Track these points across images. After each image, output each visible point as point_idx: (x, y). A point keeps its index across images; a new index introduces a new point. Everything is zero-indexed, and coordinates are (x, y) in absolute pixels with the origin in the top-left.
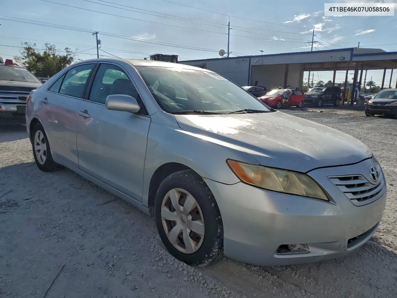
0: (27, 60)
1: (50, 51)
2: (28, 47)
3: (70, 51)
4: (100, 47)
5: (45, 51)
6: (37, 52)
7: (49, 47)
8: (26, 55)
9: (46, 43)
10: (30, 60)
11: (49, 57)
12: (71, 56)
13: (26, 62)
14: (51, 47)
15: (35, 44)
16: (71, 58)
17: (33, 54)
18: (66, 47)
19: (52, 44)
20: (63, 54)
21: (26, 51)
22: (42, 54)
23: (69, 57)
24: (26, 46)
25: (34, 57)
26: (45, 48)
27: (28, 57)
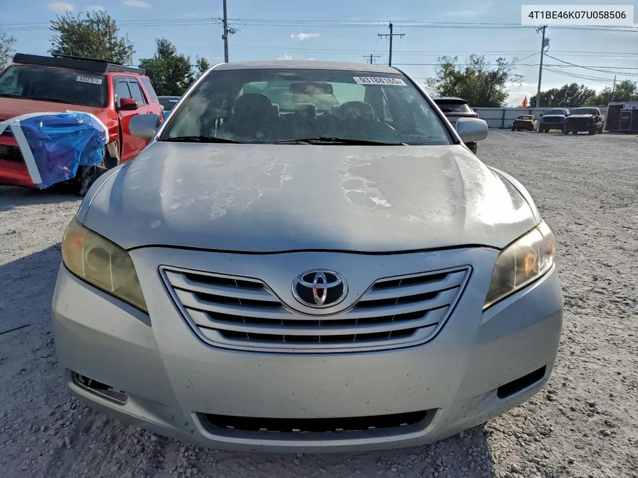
0: (442, 82)
1: (476, 66)
2: (446, 64)
3: (505, 62)
4: (547, 51)
5: (467, 67)
6: (457, 70)
7: (475, 60)
8: (443, 75)
9: (472, 53)
10: (447, 83)
11: (472, 76)
12: (505, 71)
13: (441, 85)
14: (478, 60)
15: (456, 58)
16: (505, 74)
17: (452, 73)
18: (499, 57)
19: (480, 55)
20: (494, 68)
21: (443, 69)
22: (463, 72)
23: (501, 73)
24: (444, 62)
25: (452, 78)
26: (469, 62)
27: (445, 78)
